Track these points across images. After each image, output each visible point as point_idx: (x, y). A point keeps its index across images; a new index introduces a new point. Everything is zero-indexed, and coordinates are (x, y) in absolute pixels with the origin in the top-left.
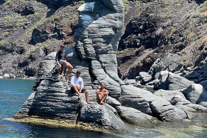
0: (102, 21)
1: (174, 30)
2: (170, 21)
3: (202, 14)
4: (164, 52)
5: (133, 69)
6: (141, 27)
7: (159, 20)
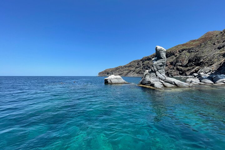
0: (158, 61)
1: (208, 59)
2: (206, 57)
3: (221, 53)
4: (204, 67)
5: (191, 73)
6: (194, 60)
7: (201, 57)
